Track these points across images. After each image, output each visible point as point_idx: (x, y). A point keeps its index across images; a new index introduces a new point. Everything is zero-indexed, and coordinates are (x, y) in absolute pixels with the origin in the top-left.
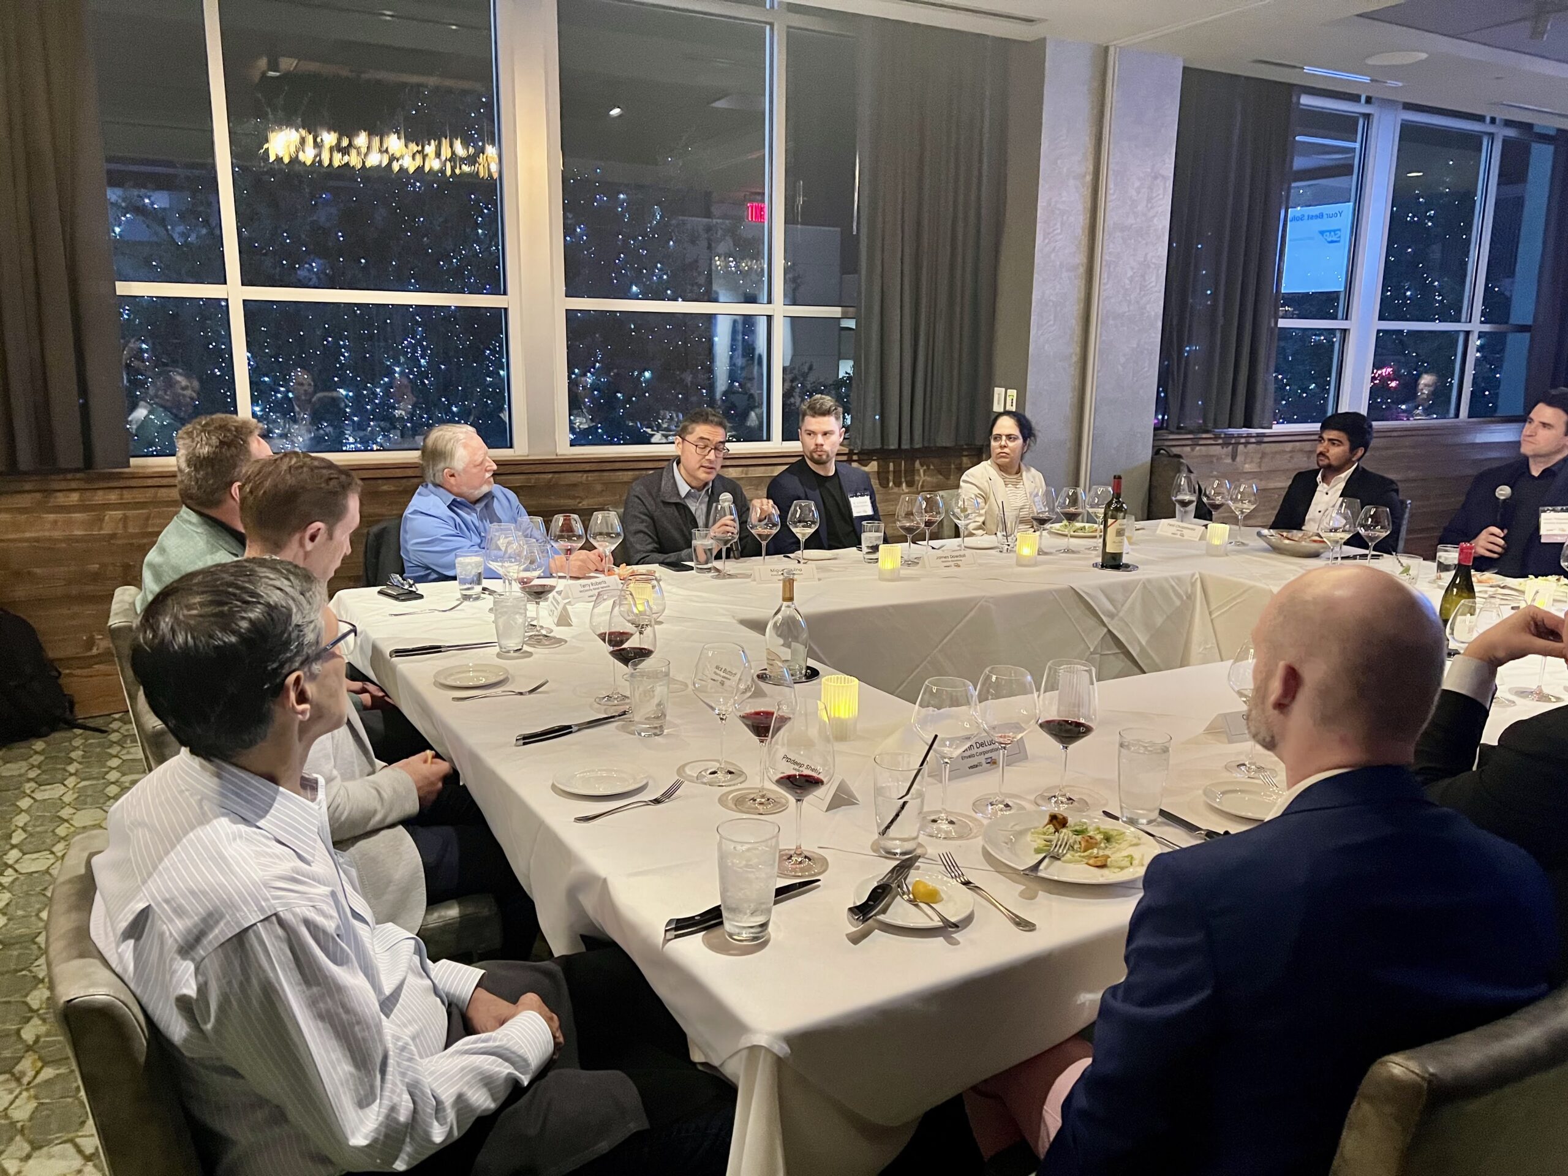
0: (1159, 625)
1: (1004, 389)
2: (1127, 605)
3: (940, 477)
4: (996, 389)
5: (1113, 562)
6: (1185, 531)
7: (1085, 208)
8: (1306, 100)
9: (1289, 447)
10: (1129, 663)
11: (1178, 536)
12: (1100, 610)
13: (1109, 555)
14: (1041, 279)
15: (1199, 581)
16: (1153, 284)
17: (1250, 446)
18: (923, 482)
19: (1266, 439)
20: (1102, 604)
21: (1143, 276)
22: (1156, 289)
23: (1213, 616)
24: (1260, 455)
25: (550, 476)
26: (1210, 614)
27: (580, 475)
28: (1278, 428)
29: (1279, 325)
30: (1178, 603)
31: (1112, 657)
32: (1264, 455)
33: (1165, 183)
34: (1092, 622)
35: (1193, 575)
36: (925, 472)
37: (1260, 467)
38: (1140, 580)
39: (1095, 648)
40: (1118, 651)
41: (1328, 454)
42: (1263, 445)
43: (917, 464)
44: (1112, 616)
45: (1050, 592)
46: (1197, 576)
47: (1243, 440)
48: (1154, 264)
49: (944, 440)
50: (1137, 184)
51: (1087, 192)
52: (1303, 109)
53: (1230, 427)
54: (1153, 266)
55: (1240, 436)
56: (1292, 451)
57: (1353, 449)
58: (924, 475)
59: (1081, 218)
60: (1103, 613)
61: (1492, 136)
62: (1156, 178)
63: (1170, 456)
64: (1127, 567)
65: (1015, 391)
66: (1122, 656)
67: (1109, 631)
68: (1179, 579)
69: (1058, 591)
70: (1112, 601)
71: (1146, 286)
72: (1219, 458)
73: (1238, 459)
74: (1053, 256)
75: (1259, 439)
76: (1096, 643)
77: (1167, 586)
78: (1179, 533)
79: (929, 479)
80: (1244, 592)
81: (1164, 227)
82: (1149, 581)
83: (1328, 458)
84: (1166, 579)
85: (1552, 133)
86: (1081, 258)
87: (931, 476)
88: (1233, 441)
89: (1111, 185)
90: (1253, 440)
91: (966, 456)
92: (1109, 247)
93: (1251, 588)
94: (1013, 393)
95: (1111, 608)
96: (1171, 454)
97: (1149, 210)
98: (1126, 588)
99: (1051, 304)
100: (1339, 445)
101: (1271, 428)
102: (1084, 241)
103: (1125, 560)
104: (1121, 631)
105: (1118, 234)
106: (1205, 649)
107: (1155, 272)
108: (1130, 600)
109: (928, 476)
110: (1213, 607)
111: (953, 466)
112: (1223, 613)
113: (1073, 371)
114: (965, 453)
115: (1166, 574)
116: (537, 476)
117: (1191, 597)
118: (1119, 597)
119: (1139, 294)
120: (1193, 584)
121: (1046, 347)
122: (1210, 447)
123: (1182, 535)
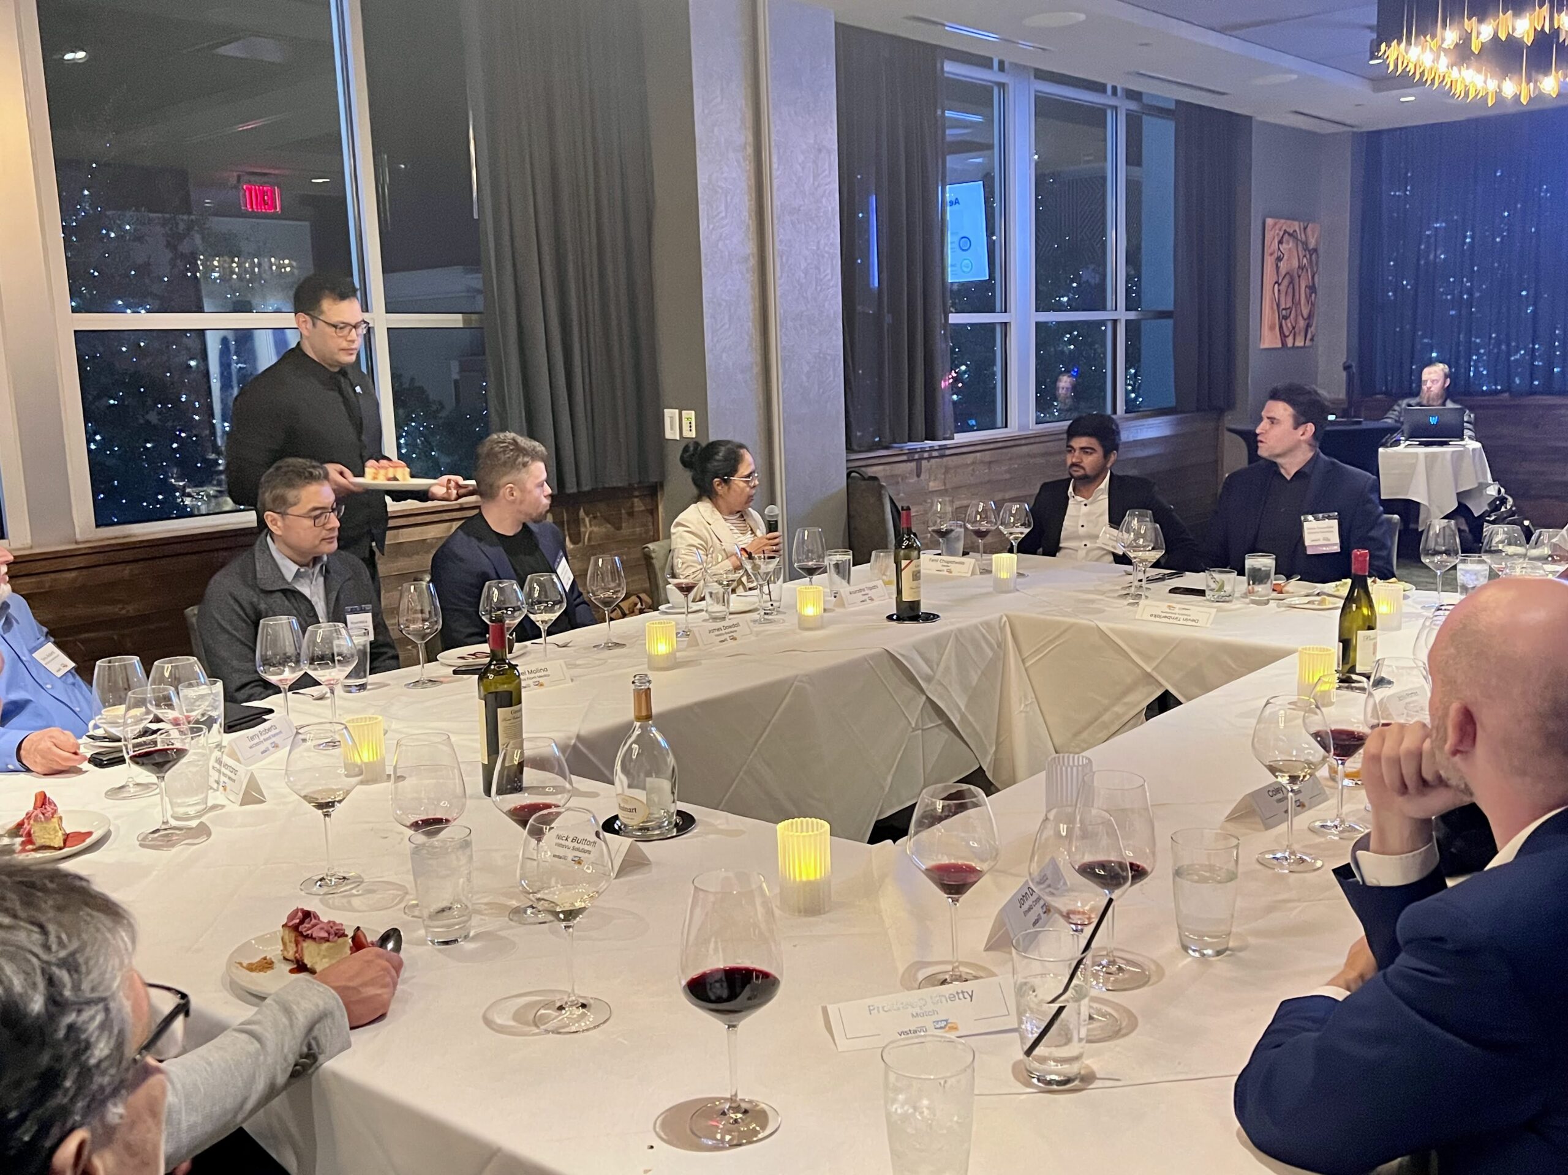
0: (974, 683)
1: (677, 411)
2: (942, 665)
3: (609, 526)
4: (665, 410)
5: (909, 612)
6: (952, 567)
7: (749, 186)
8: (951, 68)
9: (970, 458)
10: (952, 734)
11: (945, 573)
12: (918, 673)
13: (907, 604)
14: (710, 273)
15: (1007, 623)
16: (829, 277)
17: (933, 461)
18: (590, 533)
19: (948, 452)
20: (919, 667)
21: (818, 268)
22: (831, 284)
23: (1028, 664)
24: (943, 471)
25: (73, 574)
26: (1023, 661)
27: (120, 567)
28: (960, 438)
29: (950, 321)
30: (990, 654)
31: (937, 730)
32: (947, 470)
33: (830, 156)
34: (910, 691)
35: (1001, 618)
36: (590, 521)
37: (945, 484)
38: (952, 631)
39: (917, 724)
40: (940, 722)
41: (1082, 464)
42: (945, 459)
43: (582, 513)
44: (929, 679)
45: (865, 659)
46: (1005, 619)
47: (926, 455)
48: (828, 253)
49: (616, 479)
50: (801, 158)
51: (749, 167)
52: (947, 78)
53: (910, 441)
54: (826, 255)
55: (923, 451)
56: (973, 463)
57: (1106, 455)
58: (591, 525)
59: (746, 198)
60: (920, 677)
61: (1115, 108)
62: (820, 151)
63: (864, 479)
64: (930, 617)
65: (693, 412)
66: (944, 727)
67: (928, 698)
68: (987, 625)
69: (873, 657)
70: (927, 661)
71: (821, 280)
72: (904, 478)
73: (922, 477)
74: (720, 244)
75: (942, 452)
76: (916, 716)
77: (978, 635)
78: (945, 568)
79: (596, 529)
80: (1065, 631)
81: (833, 209)
82: (960, 631)
83: (1083, 468)
84: (976, 627)
85: (1172, 106)
86: (750, 248)
87: (600, 525)
88: (916, 456)
89: (775, 159)
90: (935, 454)
91: (637, 497)
92: (779, 234)
93: (1072, 626)
94: (690, 415)
95: (929, 671)
96: (866, 477)
97: (816, 189)
98: (939, 642)
99: (724, 304)
100: (1091, 453)
101: (953, 439)
102: (752, 224)
103: (924, 609)
104: (941, 697)
105: (787, 218)
106: (1026, 705)
107: (829, 262)
108: (944, 657)
109: (596, 525)
110: (1026, 655)
111: (623, 511)
112: (1040, 659)
113: (756, 386)
114: (636, 493)
115: (974, 621)
116: (53, 576)
117: (1001, 645)
118: (935, 656)
119: (816, 289)
120: (1002, 629)
121: (724, 355)
122: (894, 465)
123: (950, 572)
